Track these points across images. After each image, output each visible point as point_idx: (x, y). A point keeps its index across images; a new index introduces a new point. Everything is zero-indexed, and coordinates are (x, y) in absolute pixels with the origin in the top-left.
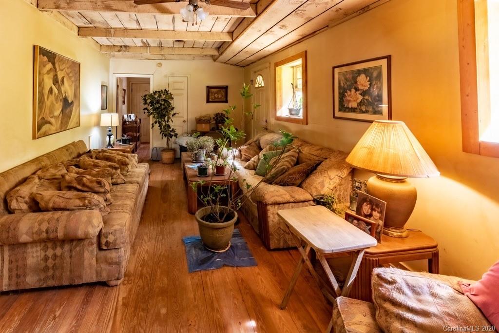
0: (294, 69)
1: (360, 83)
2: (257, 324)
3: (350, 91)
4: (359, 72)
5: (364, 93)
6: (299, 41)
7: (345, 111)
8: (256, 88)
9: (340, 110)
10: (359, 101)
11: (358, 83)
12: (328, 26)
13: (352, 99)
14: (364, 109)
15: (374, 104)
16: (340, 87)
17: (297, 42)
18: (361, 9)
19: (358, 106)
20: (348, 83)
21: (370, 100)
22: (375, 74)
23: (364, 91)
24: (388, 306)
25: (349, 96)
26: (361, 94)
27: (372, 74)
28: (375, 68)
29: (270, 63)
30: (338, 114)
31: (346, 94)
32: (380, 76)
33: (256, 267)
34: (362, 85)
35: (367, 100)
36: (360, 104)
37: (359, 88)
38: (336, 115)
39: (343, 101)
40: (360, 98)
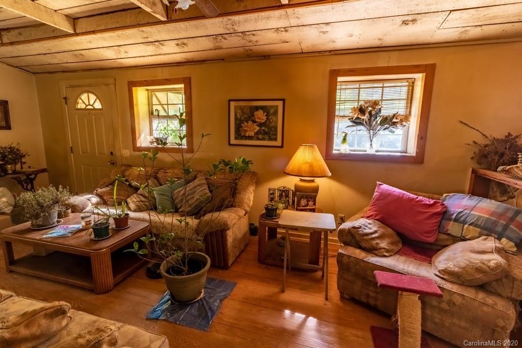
0: (148, 93)
1: (257, 116)
2: (290, 310)
3: (247, 123)
4: (257, 108)
5: (260, 125)
6: (179, 64)
7: (241, 139)
8: (78, 109)
9: (236, 138)
10: (256, 131)
11: (256, 117)
12: (223, 59)
13: (248, 129)
14: (260, 137)
15: (269, 133)
16: (236, 118)
17: (175, 64)
18: (263, 56)
19: (255, 135)
20: (245, 116)
21: (266, 130)
22: (272, 111)
23: (260, 123)
24: (366, 237)
25: (246, 126)
26: (258, 126)
27: (269, 111)
28: (272, 107)
29: (115, 80)
30: (233, 141)
31: (242, 125)
32: (276, 113)
33: (238, 285)
34: (259, 118)
35: (263, 130)
36: (257, 133)
37: (257, 120)
38: (231, 143)
39: (240, 131)
40: (257, 128)
